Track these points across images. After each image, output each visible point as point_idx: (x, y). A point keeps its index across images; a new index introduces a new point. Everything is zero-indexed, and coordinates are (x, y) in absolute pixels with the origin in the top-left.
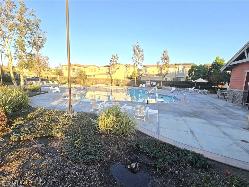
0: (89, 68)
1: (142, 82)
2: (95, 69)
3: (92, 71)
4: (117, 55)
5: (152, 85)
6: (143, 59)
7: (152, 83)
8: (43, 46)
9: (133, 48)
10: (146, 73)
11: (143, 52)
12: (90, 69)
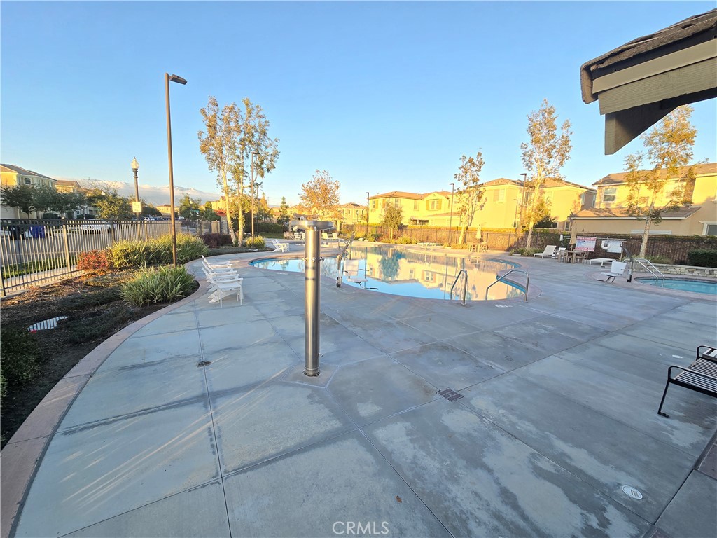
0: (426, 199)
1: (561, 239)
2: (439, 202)
3: (433, 208)
4: (480, 154)
5: (606, 250)
6: (567, 154)
7: (603, 242)
8: (274, 167)
9: (530, 122)
10: (606, 204)
11: (570, 130)
12: (428, 201)
